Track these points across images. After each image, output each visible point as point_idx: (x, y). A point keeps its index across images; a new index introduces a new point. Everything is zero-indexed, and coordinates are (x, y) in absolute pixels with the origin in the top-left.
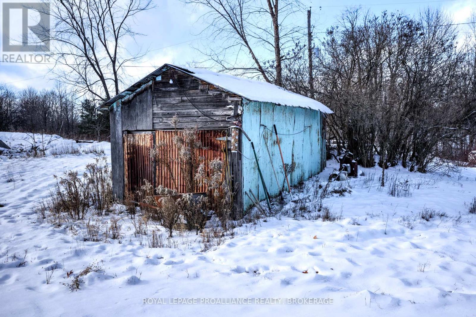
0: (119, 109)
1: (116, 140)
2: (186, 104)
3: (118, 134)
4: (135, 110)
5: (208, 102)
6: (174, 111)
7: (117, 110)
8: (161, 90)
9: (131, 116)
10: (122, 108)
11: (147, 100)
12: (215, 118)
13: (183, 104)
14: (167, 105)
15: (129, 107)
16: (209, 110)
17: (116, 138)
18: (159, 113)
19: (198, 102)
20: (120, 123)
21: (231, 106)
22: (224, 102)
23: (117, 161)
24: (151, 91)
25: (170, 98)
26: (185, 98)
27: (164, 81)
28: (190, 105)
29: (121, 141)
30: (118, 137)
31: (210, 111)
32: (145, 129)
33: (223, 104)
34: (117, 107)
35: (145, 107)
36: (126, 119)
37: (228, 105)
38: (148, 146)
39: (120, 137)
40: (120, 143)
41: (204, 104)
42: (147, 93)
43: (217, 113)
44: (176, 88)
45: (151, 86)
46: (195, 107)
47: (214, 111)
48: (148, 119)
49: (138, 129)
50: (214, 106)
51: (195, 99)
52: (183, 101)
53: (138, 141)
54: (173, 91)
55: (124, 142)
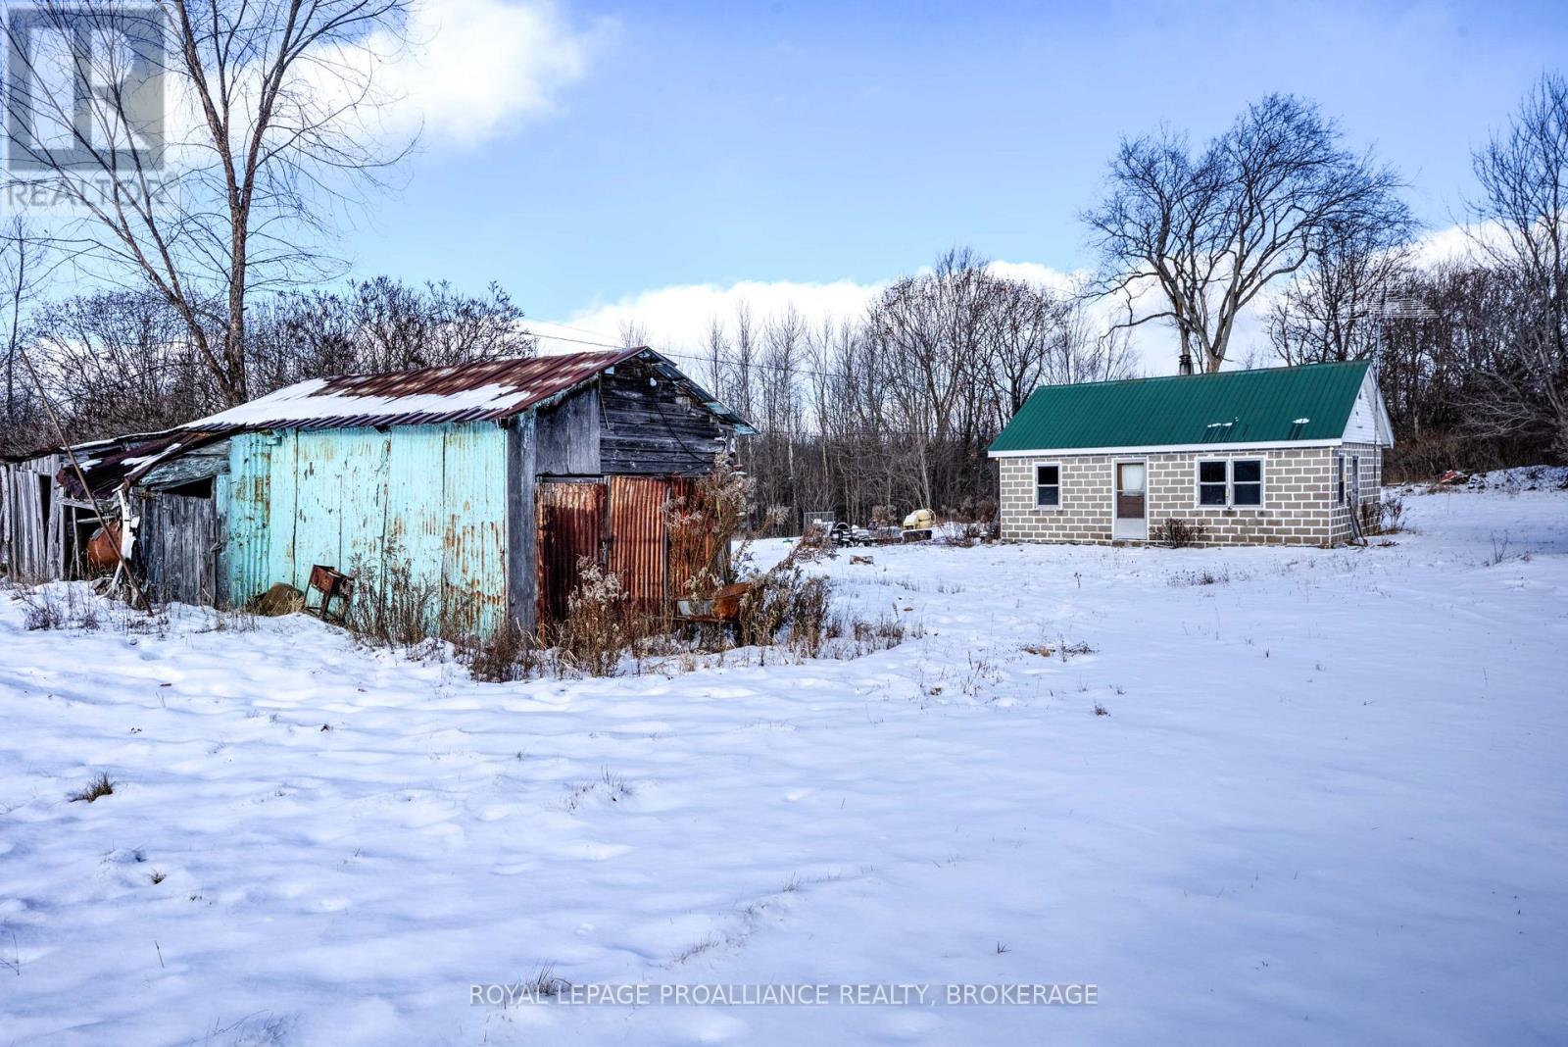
0: (532, 425)
1: (520, 497)
2: (656, 428)
3: (526, 483)
4: (564, 430)
5: (690, 428)
6: (637, 439)
7: (526, 426)
8: (613, 394)
9: (557, 442)
10: (537, 423)
11: (589, 411)
12: (699, 456)
13: (652, 427)
14: (626, 425)
15: (552, 421)
16: (691, 442)
17: (521, 492)
18: (611, 441)
19: (676, 426)
20: (533, 457)
21: (720, 439)
22: (713, 430)
23: (523, 548)
24: (597, 393)
25: (629, 411)
26: (656, 416)
27: (618, 376)
28: (664, 431)
29: (530, 499)
30: (526, 490)
31: (693, 444)
32: (586, 473)
33: (712, 433)
34: (527, 419)
35: (586, 425)
36: (545, 448)
37: (718, 436)
38: (589, 508)
39: (530, 489)
40: (529, 504)
41: (685, 430)
42: (589, 396)
43: (703, 449)
44: (640, 395)
45: (596, 382)
46: (672, 434)
47: (699, 445)
48: (592, 451)
49: (571, 471)
50: (698, 435)
51: (670, 420)
52: (652, 421)
53: (561, 500)
54: (635, 400)
55: (536, 502)
